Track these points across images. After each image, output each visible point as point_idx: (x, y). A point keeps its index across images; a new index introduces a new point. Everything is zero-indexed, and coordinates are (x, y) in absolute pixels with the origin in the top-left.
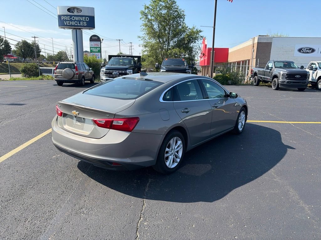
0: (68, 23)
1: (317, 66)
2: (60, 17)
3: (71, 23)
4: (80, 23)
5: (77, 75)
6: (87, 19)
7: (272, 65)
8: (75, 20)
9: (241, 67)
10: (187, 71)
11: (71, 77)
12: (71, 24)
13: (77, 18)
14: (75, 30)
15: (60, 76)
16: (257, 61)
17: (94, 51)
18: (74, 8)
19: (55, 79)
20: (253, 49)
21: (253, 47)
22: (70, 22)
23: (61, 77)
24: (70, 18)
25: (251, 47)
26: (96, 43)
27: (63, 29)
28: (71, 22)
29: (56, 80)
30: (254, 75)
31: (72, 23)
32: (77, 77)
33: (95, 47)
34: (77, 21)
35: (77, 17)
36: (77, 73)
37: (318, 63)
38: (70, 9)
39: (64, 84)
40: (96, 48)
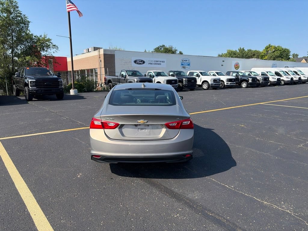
1: (154, 74)
7: (125, 73)
9: (94, 75)
10: (59, 80)
16: (106, 70)
20: (100, 59)
21: (100, 57)
25: (98, 58)
30: (108, 82)
37: (154, 72)
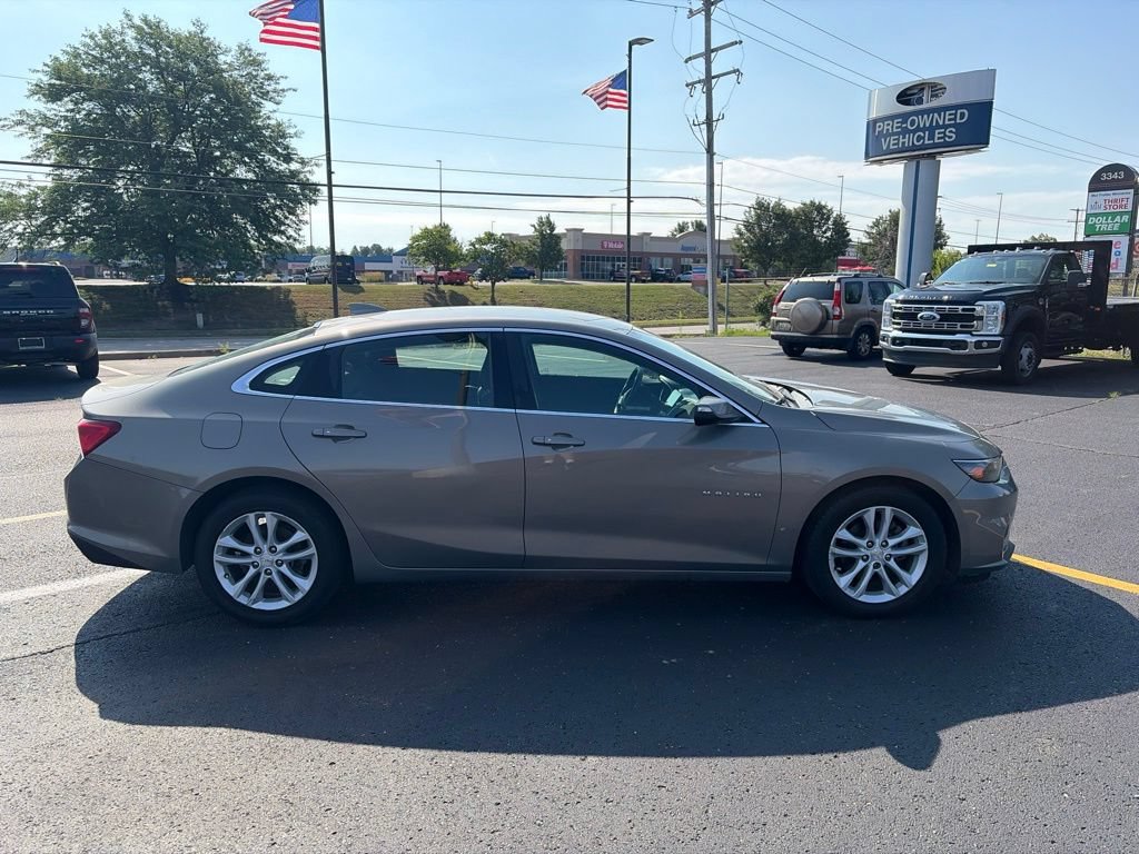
0: (892, 142)
2: (872, 125)
3: (901, 140)
4: (931, 137)
5: (836, 322)
6: (962, 118)
8: (918, 129)
11: (812, 328)
12: (904, 143)
13: (925, 121)
14: (914, 163)
15: (785, 324)
17: (1104, 227)
18: (921, 87)
19: (772, 333)
22: (898, 139)
23: (789, 326)
24: (902, 123)
26: (1117, 197)
27: (875, 166)
28: (904, 138)
29: (774, 337)
31: (906, 140)
32: (835, 329)
33: (1107, 214)
34: (924, 130)
35: (926, 116)
36: (837, 313)
38: (909, 92)
39: (808, 349)
40: (1114, 215)
